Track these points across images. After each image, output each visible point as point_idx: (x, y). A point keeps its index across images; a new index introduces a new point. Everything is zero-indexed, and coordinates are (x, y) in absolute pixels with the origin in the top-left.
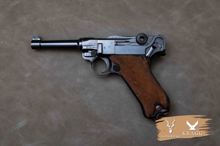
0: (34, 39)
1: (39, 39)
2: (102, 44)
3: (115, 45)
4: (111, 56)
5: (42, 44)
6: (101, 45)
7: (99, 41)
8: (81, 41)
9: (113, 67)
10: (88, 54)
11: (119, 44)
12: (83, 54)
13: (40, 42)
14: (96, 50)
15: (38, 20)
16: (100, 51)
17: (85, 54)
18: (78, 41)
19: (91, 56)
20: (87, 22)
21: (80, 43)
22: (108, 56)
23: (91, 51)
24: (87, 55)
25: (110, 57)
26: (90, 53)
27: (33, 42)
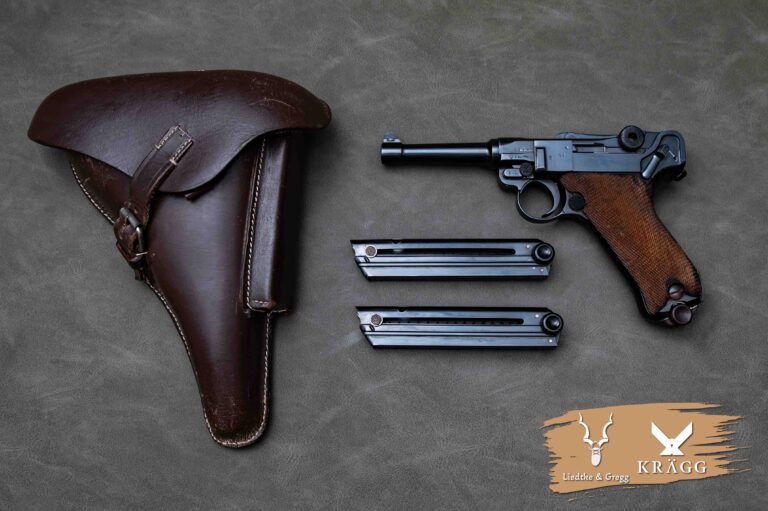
0: (385, 141)
1: (397, 141)
2: (544, 148)
3: (574, 152)
4: (564, 177)
5: (407, 151)
6: (542, 151)
7: (537, 143)
8: (497, 145)
9: (570, 200)
10: (515, 172)
11: (580, 149)
12: (501, 171)
13: (402, 146)
14: (533, 163)
15: (389, 101)
16: (539, 165)
17: (507, 173)
18: (489, 145)
19: (520, 175)
20: (501, 105)
21: (494, 150)
22: (556, 177)
23: (518, 166)
24: (512, 175)
25: (562, 180)
26: (518, 171)
27: (385, 146)
